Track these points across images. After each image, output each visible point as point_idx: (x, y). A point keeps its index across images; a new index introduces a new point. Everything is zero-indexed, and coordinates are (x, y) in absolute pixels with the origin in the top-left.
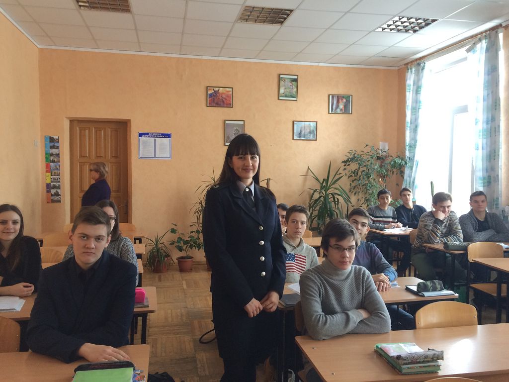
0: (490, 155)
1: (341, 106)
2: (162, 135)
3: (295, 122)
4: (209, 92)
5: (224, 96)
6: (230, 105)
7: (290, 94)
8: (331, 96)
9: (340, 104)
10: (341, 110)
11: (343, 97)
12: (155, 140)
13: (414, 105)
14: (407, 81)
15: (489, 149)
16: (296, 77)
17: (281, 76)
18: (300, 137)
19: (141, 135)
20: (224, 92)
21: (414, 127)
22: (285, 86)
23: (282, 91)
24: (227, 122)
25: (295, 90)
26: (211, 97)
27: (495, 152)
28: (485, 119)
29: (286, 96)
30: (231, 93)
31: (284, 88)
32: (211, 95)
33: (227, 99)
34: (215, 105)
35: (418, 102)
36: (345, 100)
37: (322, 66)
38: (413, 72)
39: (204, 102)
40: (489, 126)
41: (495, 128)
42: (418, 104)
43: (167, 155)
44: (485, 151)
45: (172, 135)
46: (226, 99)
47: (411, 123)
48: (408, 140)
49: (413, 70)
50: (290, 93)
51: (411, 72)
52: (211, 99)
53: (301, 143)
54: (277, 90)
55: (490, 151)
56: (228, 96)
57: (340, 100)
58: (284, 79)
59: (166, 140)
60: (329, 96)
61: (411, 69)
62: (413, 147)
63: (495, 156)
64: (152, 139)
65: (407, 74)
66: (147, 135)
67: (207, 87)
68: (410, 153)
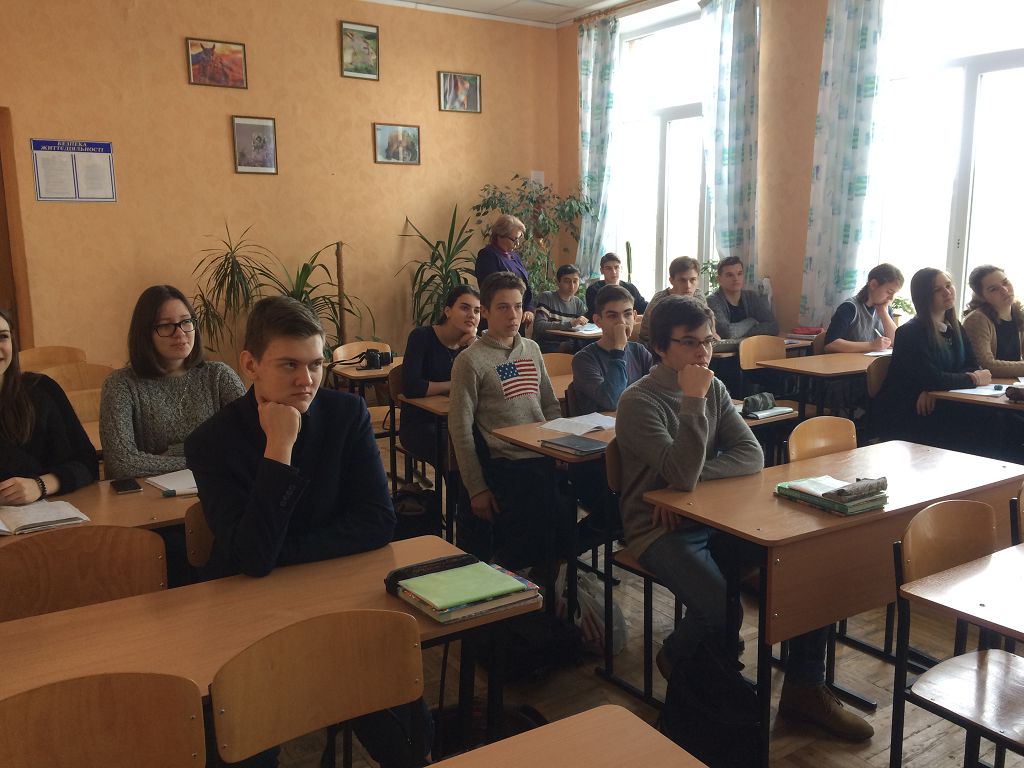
0: (742, 193)
1: (462, 97)
2: (90, 145)
3: (377, 126)
4: (193, 52)
5: (225, 62)
6: (240, 84)
7: (364, 66)
8: (442, 75)
9: (459, 93)
10: (462, 104)
11: (465, 79)
12: (74, 158)
13: (598, 100)
14: (579, 53)
15: (739, 183)
16: (373, 30)
17: (345, 26)
18: (388, 157)
19: (38, 145)
20: (227, 53)
21: (598, 143)
22: (352, 47)
23: (348, 58)
24: (237, 121)
25: (374, 57)
26: (198, 62)
27: (750, 188)
28: (734, 131)
29: (356, 70)
30: (241, 56)
31: (351, 51)
32: (197, 58)
33: (234, 68)
34: (207, 81)
35: (606, 94)
36: (467, 85)
37: (422, 12)
38: (593, 37)
39: (182, 74)
40: (741, 143)
41: (751, 146)
42: (605, 100)
43: (106, 192)
44: (733, 186)
45: (114, 147)
46: (231, 70)
47: (592, 135)
48: (586, 166)
49: (593, 32)
50: (364, 63)
51: (589, 36)
52: (197, 66)
53: (392, 171)
54: (337, 55)
55: (742, 187)
56: (234, 62)
57: (459, 84)
58: (352, 34)
59: (101, 159)
60: (439, 73)
61: (588, 30)
62: (597, 178)
63: (749, 194)
64: (66, 156)
65: (579, 39)
66: (52, 145)
67: (187, 39)
68: (591, 190)
